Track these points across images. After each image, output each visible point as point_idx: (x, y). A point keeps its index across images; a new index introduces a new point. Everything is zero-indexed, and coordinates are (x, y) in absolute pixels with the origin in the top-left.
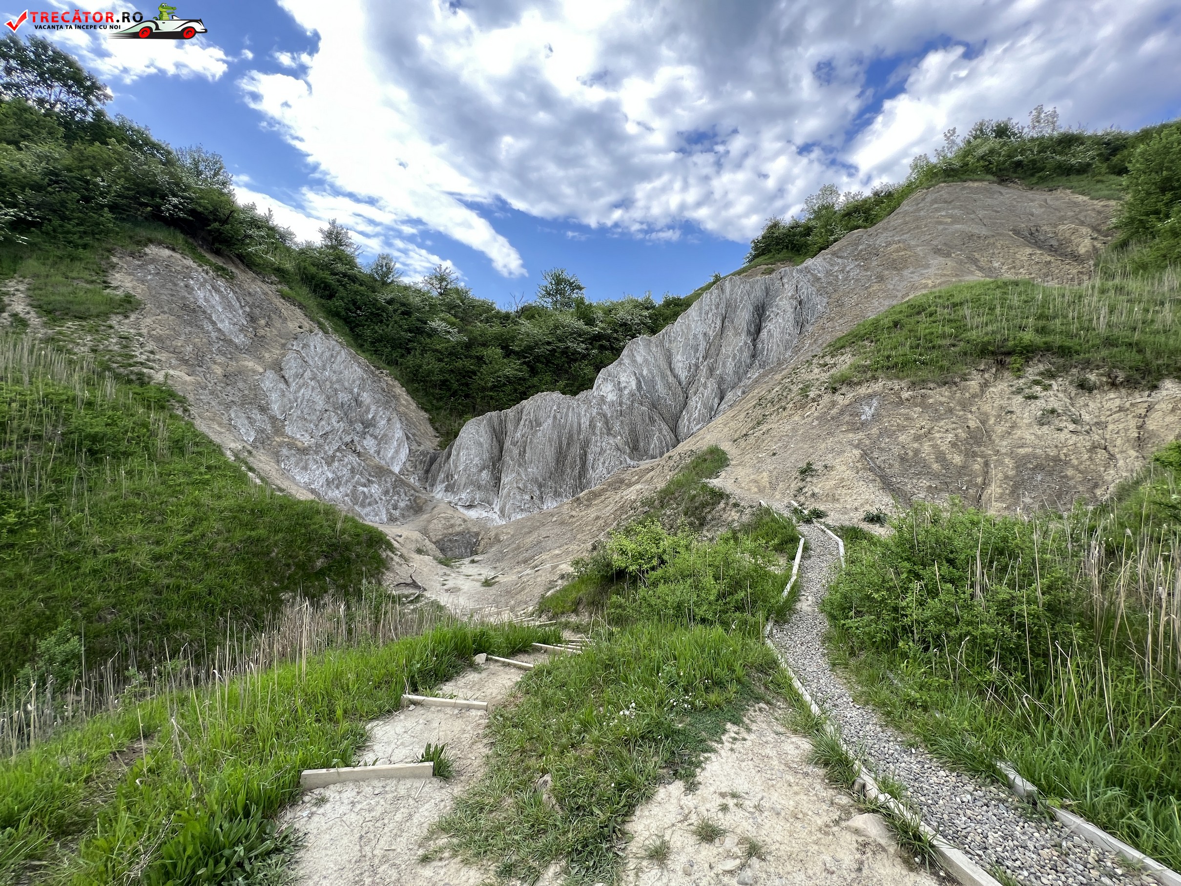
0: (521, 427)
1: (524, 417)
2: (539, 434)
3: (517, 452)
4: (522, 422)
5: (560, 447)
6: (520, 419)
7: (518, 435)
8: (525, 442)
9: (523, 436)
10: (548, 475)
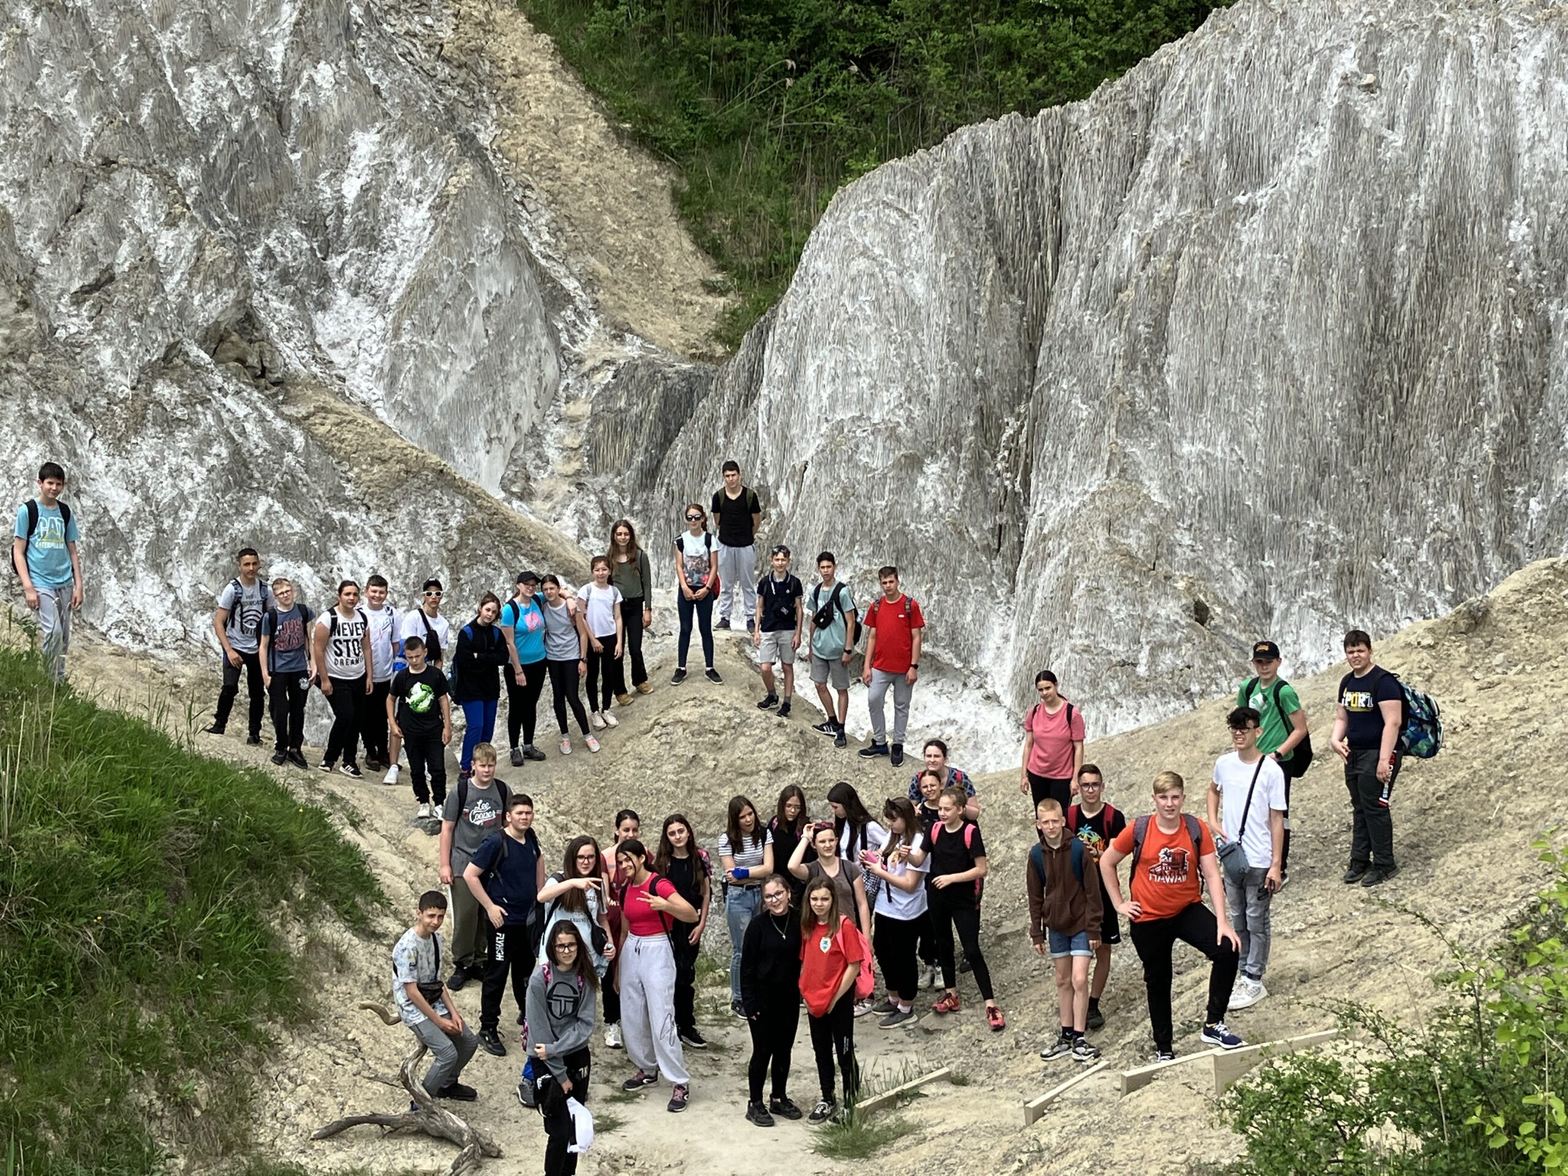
0: (1141, 196)
1: (1161, 138)
2: (1253, 231)
3: (1116, 344)
4: (1149, 169)
5: (1382, 302)
6: (1138, 152)
7: (1128, 245)
8: (1165, 285)
9: (1150, 250)
10: (1300, 475)
